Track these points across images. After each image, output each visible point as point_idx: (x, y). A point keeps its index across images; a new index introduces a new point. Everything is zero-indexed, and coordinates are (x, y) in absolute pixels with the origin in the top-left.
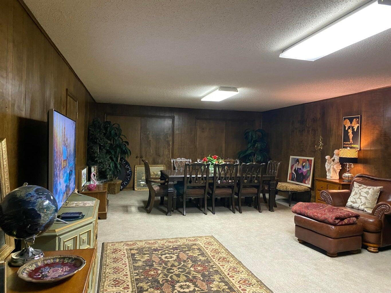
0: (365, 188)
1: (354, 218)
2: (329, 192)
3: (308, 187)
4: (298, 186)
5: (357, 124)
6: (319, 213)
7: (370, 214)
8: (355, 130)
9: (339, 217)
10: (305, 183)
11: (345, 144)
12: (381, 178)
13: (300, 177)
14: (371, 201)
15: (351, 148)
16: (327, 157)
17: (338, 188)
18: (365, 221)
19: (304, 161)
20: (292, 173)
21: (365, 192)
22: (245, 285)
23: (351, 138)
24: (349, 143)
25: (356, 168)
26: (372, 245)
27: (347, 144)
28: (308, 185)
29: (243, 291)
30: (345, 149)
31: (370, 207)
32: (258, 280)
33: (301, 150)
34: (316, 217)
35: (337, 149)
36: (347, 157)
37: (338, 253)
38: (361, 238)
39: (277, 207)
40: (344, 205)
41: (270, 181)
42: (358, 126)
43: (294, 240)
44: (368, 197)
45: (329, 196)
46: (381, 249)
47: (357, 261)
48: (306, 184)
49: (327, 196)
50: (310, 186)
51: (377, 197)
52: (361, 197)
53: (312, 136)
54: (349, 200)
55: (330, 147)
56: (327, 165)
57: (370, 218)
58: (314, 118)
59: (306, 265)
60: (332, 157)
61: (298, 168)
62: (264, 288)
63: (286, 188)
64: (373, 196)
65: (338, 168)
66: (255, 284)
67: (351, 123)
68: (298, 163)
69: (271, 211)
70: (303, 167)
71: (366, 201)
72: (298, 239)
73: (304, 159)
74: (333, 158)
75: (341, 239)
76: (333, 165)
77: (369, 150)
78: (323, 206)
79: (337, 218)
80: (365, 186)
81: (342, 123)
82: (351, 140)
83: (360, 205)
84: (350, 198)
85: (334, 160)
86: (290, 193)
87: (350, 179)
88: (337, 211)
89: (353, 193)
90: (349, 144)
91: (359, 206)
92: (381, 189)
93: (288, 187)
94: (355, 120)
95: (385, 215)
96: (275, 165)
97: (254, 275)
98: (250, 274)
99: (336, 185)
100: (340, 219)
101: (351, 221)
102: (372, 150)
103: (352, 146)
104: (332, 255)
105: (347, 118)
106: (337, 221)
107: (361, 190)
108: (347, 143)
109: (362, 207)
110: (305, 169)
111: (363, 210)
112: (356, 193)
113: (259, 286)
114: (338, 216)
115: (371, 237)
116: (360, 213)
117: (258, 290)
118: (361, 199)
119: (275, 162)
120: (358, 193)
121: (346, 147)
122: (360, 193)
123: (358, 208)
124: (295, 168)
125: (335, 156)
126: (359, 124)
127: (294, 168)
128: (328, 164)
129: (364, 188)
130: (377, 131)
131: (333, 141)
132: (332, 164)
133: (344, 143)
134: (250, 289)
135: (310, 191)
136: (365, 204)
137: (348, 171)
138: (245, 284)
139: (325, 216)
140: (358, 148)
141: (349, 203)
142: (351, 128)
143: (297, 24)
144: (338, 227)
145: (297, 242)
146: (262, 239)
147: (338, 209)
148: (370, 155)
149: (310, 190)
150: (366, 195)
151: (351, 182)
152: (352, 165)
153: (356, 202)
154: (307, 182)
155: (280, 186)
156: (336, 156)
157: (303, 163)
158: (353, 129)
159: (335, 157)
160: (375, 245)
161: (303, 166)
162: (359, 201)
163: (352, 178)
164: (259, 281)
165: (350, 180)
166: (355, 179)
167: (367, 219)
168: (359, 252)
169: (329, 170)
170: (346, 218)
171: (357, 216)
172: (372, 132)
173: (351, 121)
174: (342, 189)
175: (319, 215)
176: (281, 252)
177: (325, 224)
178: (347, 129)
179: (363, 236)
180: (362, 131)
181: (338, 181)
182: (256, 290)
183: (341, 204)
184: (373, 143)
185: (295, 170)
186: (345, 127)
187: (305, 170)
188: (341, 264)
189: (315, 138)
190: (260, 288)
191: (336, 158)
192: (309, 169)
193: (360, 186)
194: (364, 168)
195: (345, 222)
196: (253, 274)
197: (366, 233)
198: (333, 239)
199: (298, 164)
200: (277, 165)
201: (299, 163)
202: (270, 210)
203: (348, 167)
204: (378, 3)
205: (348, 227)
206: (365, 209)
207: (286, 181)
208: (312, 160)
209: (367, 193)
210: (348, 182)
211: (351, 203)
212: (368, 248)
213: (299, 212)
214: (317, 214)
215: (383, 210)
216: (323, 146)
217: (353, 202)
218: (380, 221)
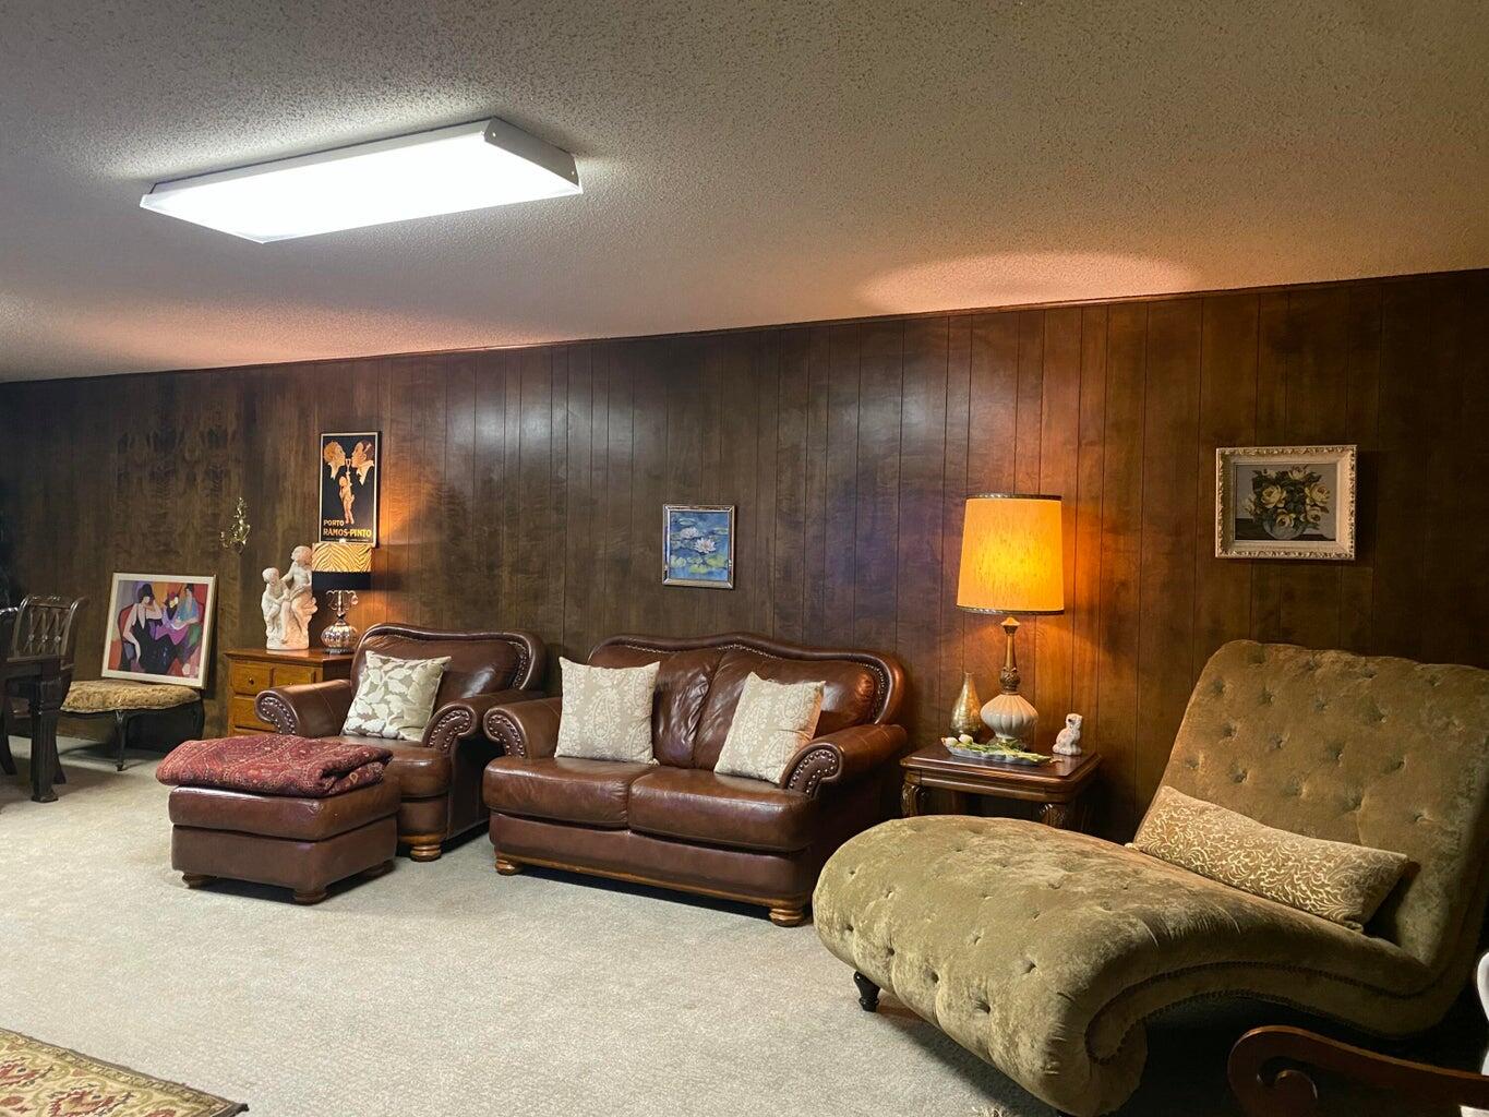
0: (401, 666)
1: (377, 764)
2: (286, 693)
3: (192, 688)
4: (154, 687)
5: (367, 460)
6: (262, 768)
7: (416, 744)
8: (362, 481)
9: (335, 768)
10: (180, 674)
11: (327, 526)
12: (441, 631)
13: (159, 653)
14: (417, 706)
15: (350, 538)
16: (268, 573)
17: (309, 675)
18: (405, 768)
19: (175, 591)
20: (124, 641)
21: (400, 681)
22: (11, 1084)
23: (350, 507)
24: (342, 523)
25: (363, 606)
26: (424, 839)
27: (335, 527)
28: (192, 678)
29: (9, 1107)
30: (333, 543)
31: (415, 725)
32: (62, 1051)
33: (161, 548)
34: (255, 781)
35: (299, 545)
36: (339, 571)
37: (327, 887)
38: (394, 822)
39: (64, 782)
40: (336, 729)
41: (38, 678)
42: (372, 468)
43: (166, 885)
44: (410, 692)
45: (287, 707)
46: (447, 846)
47: (387, 896)
48: (183, 676)
49: (282, 708)
50: (199, 683)
51: (434, 689)
52: (388, 697)
53: (207, 496)
54: (351, 712)
55: (277, 539)
56: (269, 601)
57: (419, 756)
58: (214, 428)
59: (231, 952)
60: (284, 570)
61: (147, 621)
62: (95, 1069)
63: (104, 703)
64: (424, 687)
65: (306, 609)
66: (51, 1069)
67: (349, 456)
68: (147, 599)
69: (45, 801)
70: (171, 613)
71: (404, 707)
72: (184, 878)
73: (176, 584)
74: (287, 577)
75: (339, 838)
76: (287, 600)
77: (404, 546)
78: (272, 741)
79: (326, 774)
80: (400, 661)
81: (317, 455)
82: (349, 515)
83: (388, 722)
84: (353, 704)
85: (291, 583)
86: (120, 719)
87: (347, 642)
88: (322, 750)
89: (363, 689)
90: (343, 528)
91: (385, 725)
92: (447, 665)
93: (111, 695)
94: (360, 445)
95: (461, 740)
96: (56, 611)
97: (38, 1041)
98: (21, 1042)
99: (303, 670)
100: (334, 774)
101: (367, 775)
102: (413, 545)
103: (353, 532)
104: (310, 899)
105: (334, 439)
106: (328, 783)
107: (389, 674)
108: (334, 523)
109: (391, 730)
110: (178, 621)
111: (395, 738)
112: (374, 687)
113: (72, 1070)
114: (330, 764)
115: (422, 815)
116: (388, 745)
117: (73, 1084)
118: (388, 703)
119: (55, 601)
120: (381, 684)
121: (336, 538)
122: (386, 685)
123: (380, 732)
124: (138, 621)
125: (294, 568)
126: (373, 459)
127: (131, 621)
128: (271, 597)
129: (396, 667)
130: (430, 486)
131: (285, 516)
132: (285, 595)
133: (326, 522)
134: (35, 1092)
135: (201, 701)
136: (400, 717)
137: (342, 617)
138: (10, 1081)
139: (287, 773)
140: (371, 541)
141: (352, 722)
142: (348, 473)
143: (233, 120)
144: (329, 801)
145: (182, 886)
146: (34, 910)
147: (324, 744)
148: (409, 562)
149: (198, 698)
150: (403, 689)
151: (353, 653)
152: (355, 596)
153: (374, 716)
154: (186, 669)
155: (75, 694)
156: (301, 569)
157: (171, 596)
158: (355, 478)
159: (296, 571)
160: (431, 838)
161: (169, 610)
162: (382, 710)
163: (355, 638)
164: (62, 1054)
165: (349, 647)
166: (368, 640)
167: (411, 760)
168: (388, 868)
169: (275, 618)
170: (353, 769)
171: (384, 757)
172: (412, 490)
173: (349, 447)
174: (325, 680)
175: (267, 774)
176: (126, 934)
177: (286, 801)
178: (333, 475)
179: (399, 815)
180: (382, 483)
181: (305, 655)
182: (63, 1085)
183: (327, 727)
184: (416, 524)
185: (136, 629)
186: (328, 469)
187: (177, 625)
188: (341, 916)
189: (217, 505)
190: (74, 1074)
191: (300, 575)
192: (194, 620)
193: (385, 662)
194: (389, 605)
195: (352, 783)
196: (31, 1038)
197: (408, 805)
198: (314, 844)
199: (150, 603)
200: (63, 613)
201: (152, 598)
202: (36, 799)
203: (340, 603)
204: (483, 138)
205: (359, 796)
206: (403, 734)
207: (97, 676)
208: (205, 586)
209: (406, 681)
210: (341, 654)
211: (360, 722)
212: (412, 852)
213: (188, 775)
214: (256, 773)
215: (455, 724)
216: (250, 535)
217: (366, 717)
218: (447, 760)
